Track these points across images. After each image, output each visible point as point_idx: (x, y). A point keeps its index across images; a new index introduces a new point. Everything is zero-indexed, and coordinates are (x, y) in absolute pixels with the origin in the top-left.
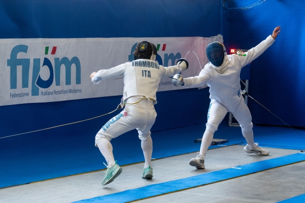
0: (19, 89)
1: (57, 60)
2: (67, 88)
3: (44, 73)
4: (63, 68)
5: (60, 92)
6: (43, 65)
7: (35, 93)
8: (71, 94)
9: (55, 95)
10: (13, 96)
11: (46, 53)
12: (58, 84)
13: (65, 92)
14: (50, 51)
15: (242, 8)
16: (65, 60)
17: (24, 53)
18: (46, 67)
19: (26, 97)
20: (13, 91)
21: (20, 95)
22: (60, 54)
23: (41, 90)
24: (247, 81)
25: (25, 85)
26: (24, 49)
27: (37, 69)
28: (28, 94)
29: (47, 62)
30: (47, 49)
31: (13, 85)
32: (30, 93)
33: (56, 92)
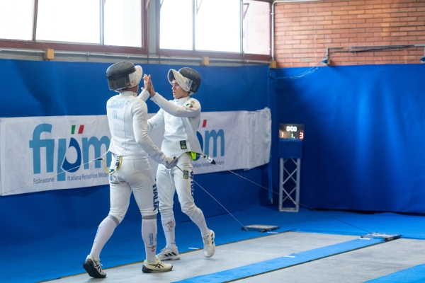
0: (44, 174)
1: (84, 140)
2: (97, 171)
3: (71, 155)
4: (92, 149)
5: (89, 177)
6: (70, 146)
7: (61, 178)
8: (101, 178)
9: (82, 180)
10: (38, 181)
11: (73, 132)
12: (87, 167)
13: (95, 176)
14: (77, 130)
15: (292, 77)
16: (94, 140)
17: (48, 133)
18: (73, 148)
19: (51, 183)
20: (37, 176)
21: (45, 181)
22: (88, 134)
23: (68, 174)
24: (299, 161)
25: (50, 169)
26: (47, 128)
27: (62, 151)
28: (53, 180)
29: (74, 143)
30: (73, 127)
31: (37, 169)
32: (56, 178)
33: (84, 177)
